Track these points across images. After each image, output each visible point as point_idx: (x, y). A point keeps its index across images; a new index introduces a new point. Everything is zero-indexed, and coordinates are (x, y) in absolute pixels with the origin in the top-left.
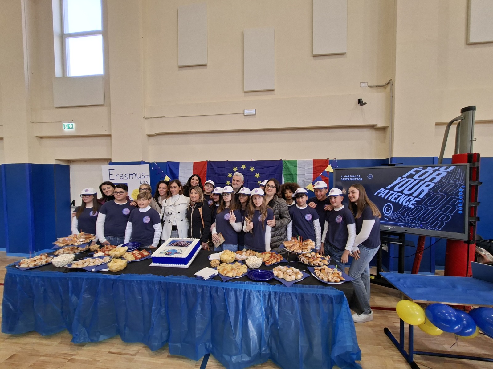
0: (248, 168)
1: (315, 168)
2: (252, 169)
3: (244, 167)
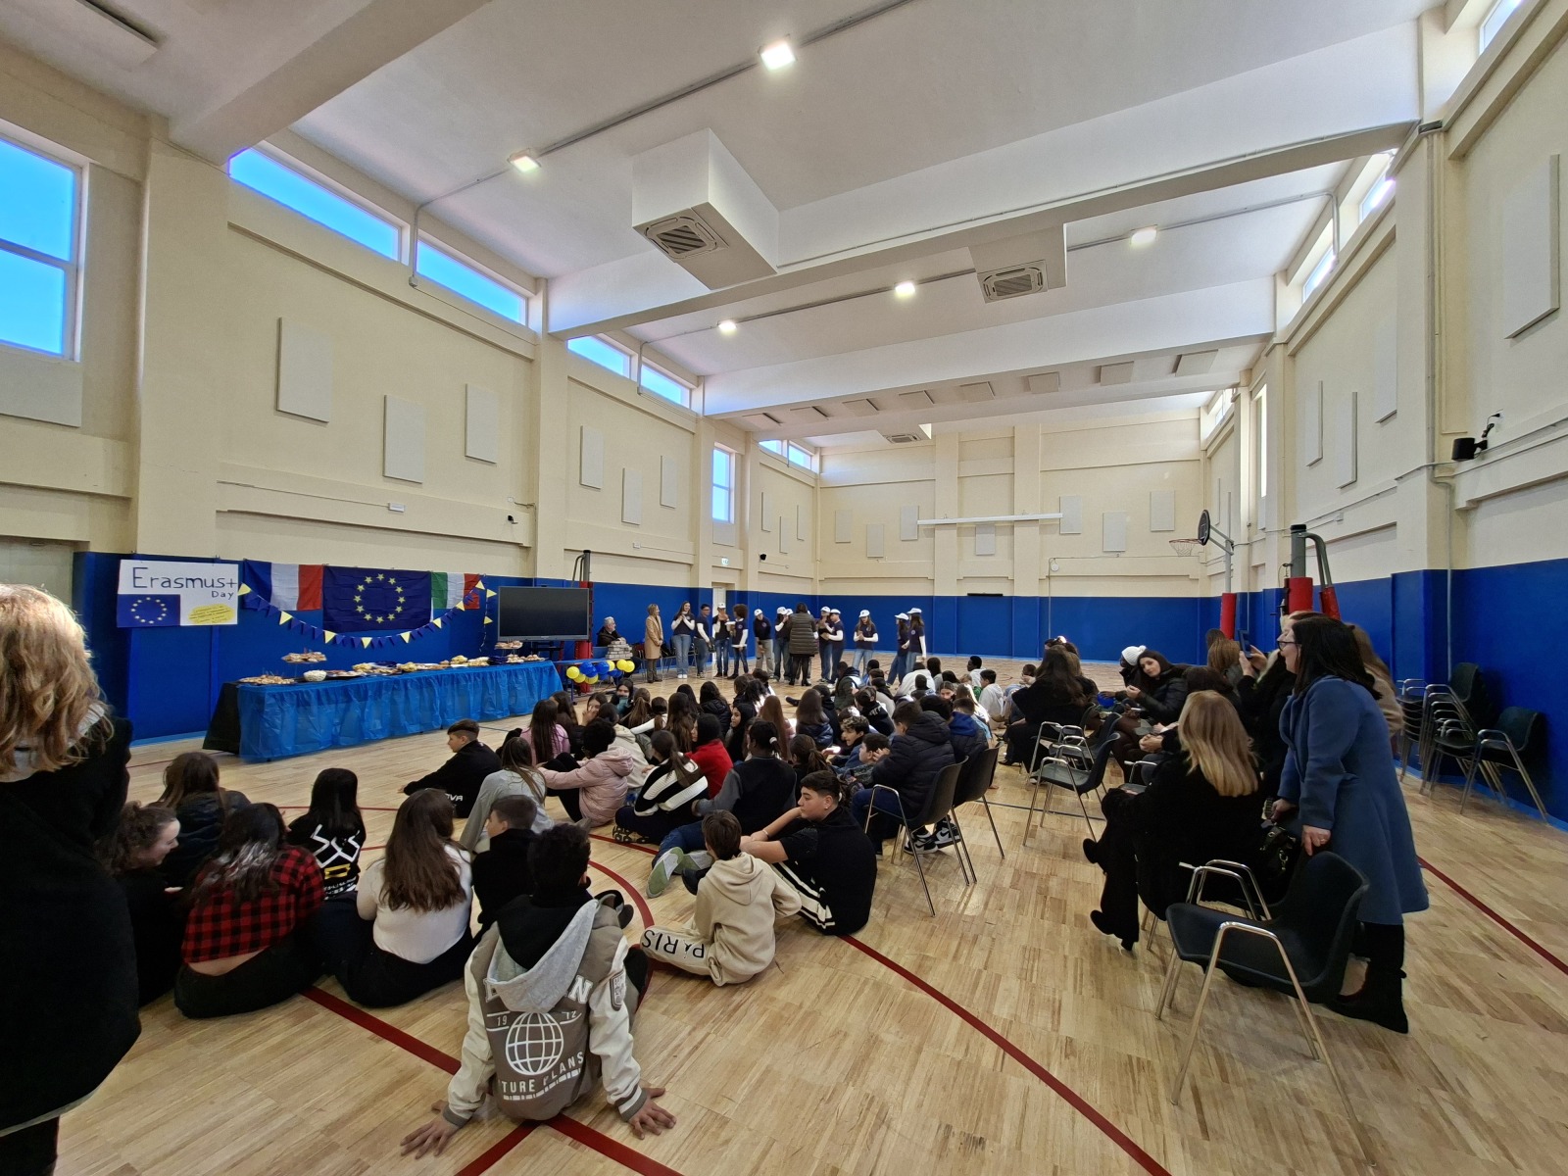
0: (386, 580)
1: (466, 584)
2: (392, 581)
3: (381, 577)
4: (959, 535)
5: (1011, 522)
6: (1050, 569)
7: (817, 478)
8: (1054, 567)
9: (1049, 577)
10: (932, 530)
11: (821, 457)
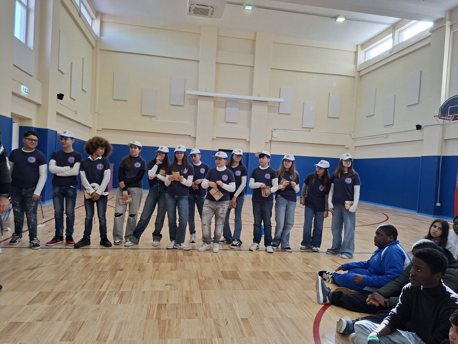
4: (215, 106)
5: (249, 101)
6: (272, 136)
7: (97, 40)
8: (275, 134)
9: (271, 141)
10: (196, 99)
11: (102, 23)
